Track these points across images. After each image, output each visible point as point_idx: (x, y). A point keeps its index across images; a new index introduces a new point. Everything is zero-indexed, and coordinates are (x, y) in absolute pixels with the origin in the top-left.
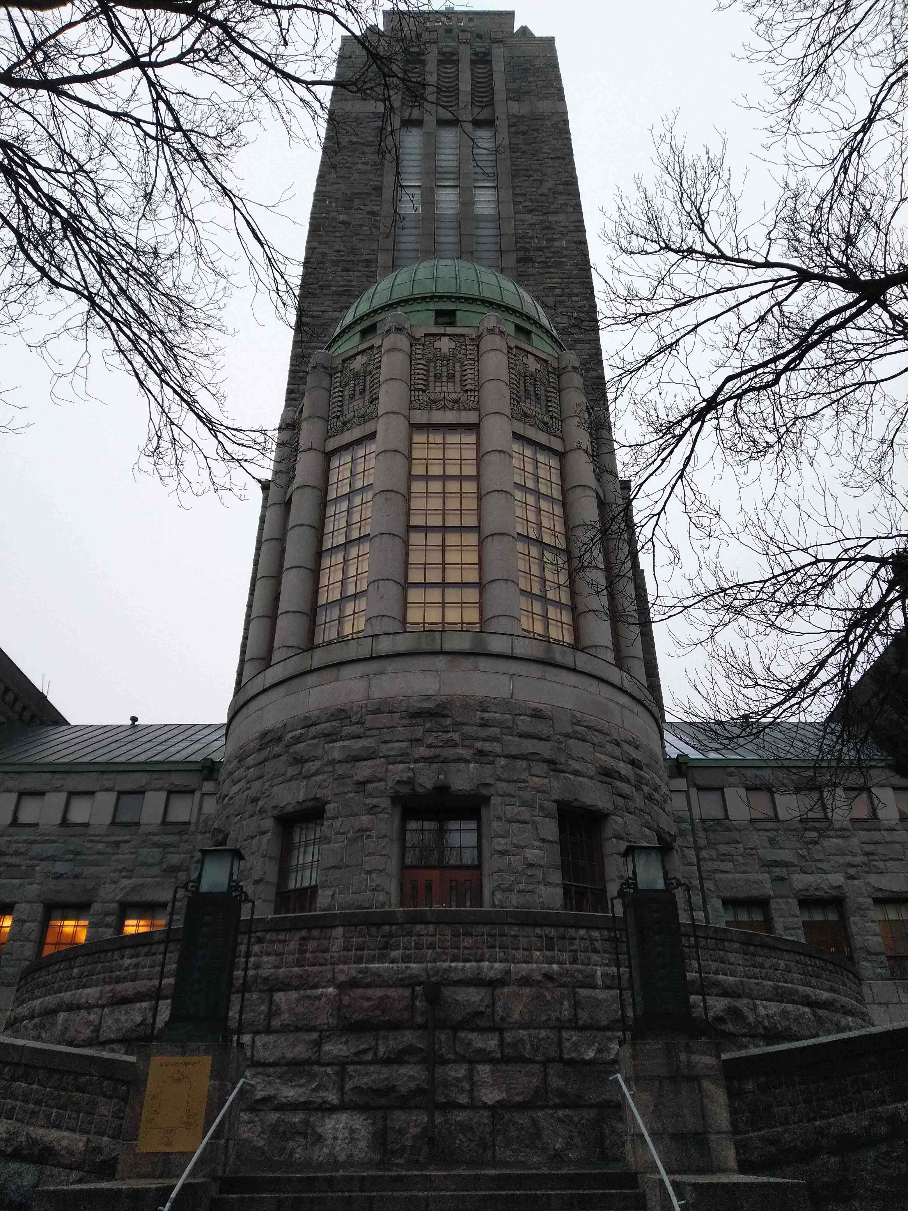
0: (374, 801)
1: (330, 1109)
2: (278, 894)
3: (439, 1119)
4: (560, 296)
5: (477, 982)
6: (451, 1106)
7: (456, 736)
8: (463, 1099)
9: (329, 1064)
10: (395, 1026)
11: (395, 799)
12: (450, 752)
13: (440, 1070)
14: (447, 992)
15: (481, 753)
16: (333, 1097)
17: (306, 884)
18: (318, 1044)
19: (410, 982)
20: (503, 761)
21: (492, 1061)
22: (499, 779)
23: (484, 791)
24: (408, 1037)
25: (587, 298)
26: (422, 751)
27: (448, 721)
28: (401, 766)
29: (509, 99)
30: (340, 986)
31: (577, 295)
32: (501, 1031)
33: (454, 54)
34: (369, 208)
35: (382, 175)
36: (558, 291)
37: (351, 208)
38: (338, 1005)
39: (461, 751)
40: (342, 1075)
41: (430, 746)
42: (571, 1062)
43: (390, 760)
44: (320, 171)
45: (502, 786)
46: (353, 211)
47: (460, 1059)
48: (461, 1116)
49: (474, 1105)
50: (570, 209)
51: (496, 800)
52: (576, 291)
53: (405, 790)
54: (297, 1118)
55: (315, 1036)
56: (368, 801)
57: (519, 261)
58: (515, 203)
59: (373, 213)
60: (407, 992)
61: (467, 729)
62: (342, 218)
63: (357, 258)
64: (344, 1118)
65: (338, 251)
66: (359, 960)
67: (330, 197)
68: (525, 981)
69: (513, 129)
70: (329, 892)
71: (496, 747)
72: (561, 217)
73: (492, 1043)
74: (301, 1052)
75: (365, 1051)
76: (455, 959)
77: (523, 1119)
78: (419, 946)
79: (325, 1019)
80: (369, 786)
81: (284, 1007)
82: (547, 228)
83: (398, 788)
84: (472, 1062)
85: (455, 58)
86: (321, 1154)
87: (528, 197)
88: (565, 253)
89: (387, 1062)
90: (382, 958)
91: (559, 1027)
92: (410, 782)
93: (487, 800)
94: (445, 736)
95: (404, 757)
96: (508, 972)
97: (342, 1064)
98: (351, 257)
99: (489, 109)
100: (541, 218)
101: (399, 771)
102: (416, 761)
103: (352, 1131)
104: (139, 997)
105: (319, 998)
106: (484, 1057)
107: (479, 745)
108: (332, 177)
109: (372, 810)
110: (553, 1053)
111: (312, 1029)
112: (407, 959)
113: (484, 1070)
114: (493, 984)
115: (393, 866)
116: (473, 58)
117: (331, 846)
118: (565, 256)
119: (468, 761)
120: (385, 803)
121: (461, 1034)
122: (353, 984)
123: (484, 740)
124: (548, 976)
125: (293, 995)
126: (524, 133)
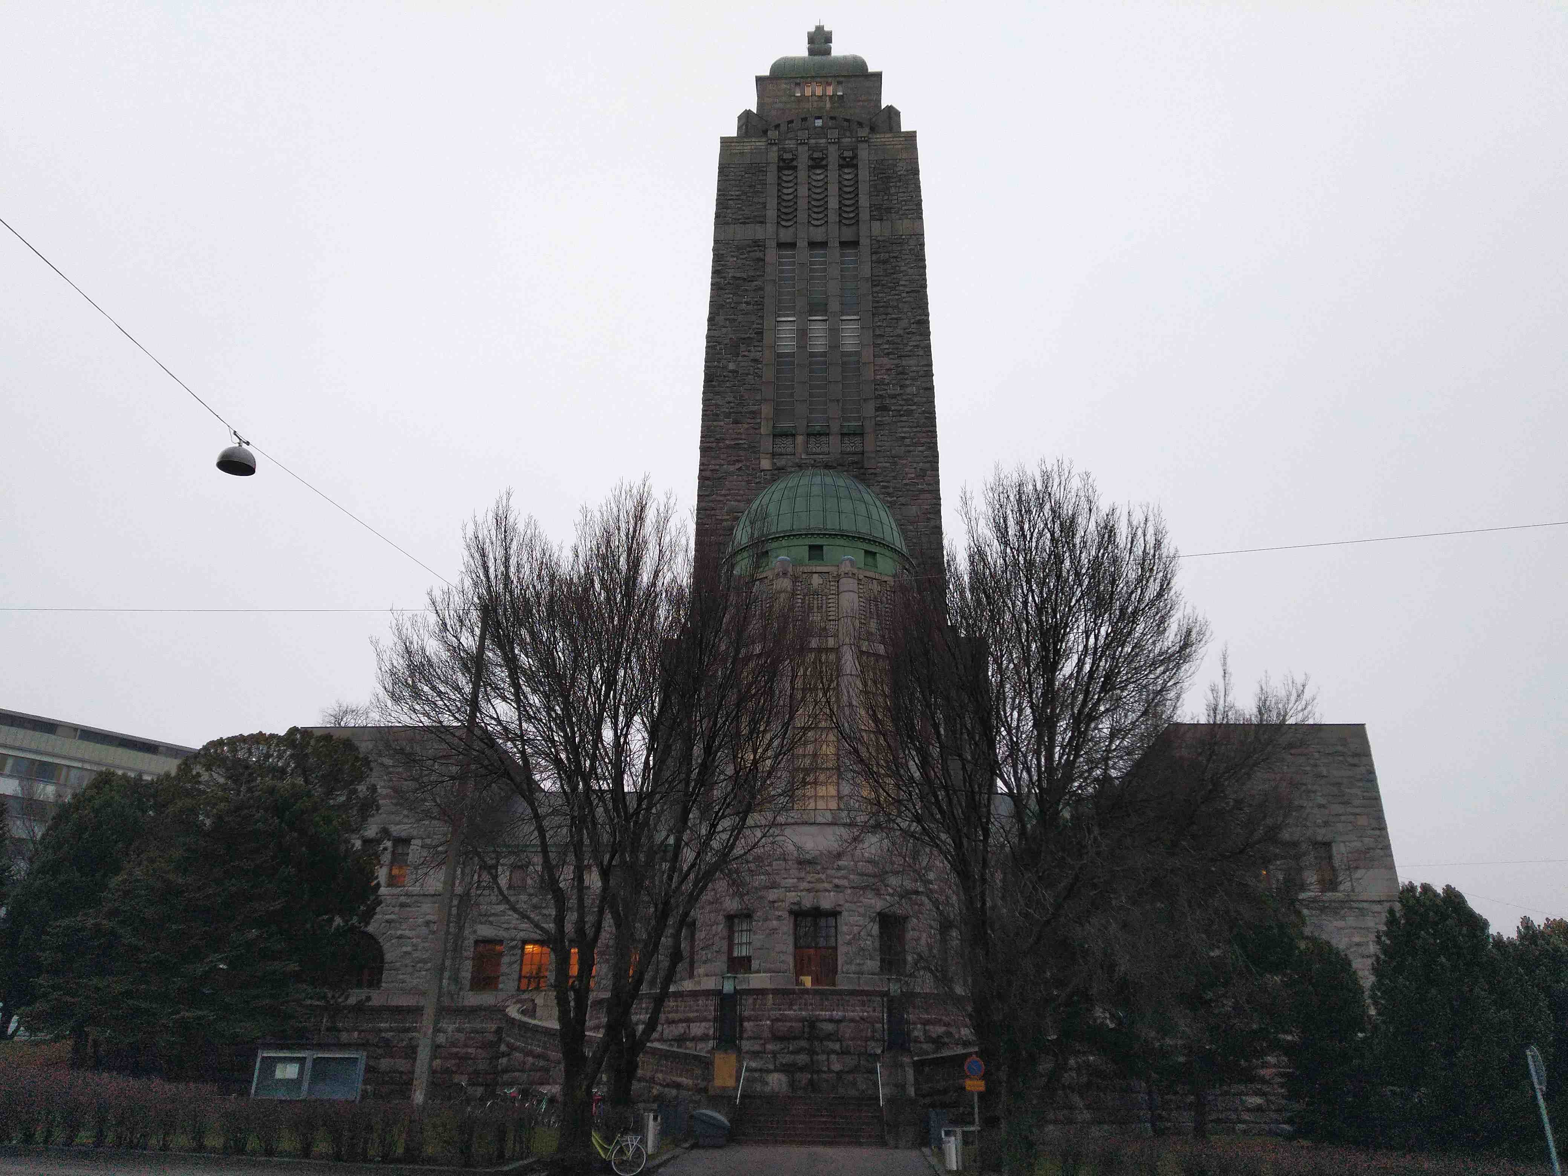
0: (780, 913)
1: (769, 1071)
2: (728, 958)
3: (815, 1076)
4: (909, 446)
5: (831, 1020)
6: (819, 1072)
7: (823, 877)
8: (825, 1069)
9: (769, 1053)
10: (795, 1038)
11: (791, 912)
12: (820, 886)
13: (815, 1057)
14: (819, 1024)
15: (837, 886)
16: (771, 1067)
17: (744, 954)
18: (764, 1044)
19: (802, 1020)
20: (849, 891)
21: (838, 1054)
22: (847, 902)
23: (838, 909)
24: (804, 1044)
25: (930, 448)
26: (804, 885)
27: (819, 867)
28: (794, 894)
29: (872, 218)
30: (772, 1021)
31: (923, 445)
32: (841, 1041)
33: (823, 159)
34: (752, 355)
35: (762, 317)
36: (908, 441)
37: (738, 355)
38: (771, 1028)
39: (826, 885)
40: (775, 1057)
41: (809, 882)
42: (870, 1055)
43: (788, 889)
44: (710, 313)
45: (847, 905)
46: (740, 358)
47: (823, 1052)
48: (824, 1076)
49: (830, 1071)
50: (921, 353)
51: (845, 914)
52: (923, 441)
53: (796, 907)
54: (757, 1075)
55: (762, 1042)
56: (777, 913)
57: (877, 409)
58: (875, 345)
59: (755, 361)
60: (801, 1024)
61: (829, 872)
62: (731, 366)
63: (745, 410)
64: (776, 1075)
65: (729, 403)
66: (780, 1010)
67: (720, 343)
68: (852, 1020)
69: (874, 257)
70: (757, 962)
71: (845, 882)
72: (912, 362)
73: (837, 1046)
74: (757, 1048)
75: (783, 1049)
76: (822, 1010)
77: (850, 1077)
78: (806, 1005)
79: (766, 1034)
80: (776, 905)
81: (749, 1029)
82: (902, 373)
83: (792, 906)
84: (828, 1054)
85: (824, 163)
86: (768, 1089)
87: (886, 339)
88: (916, 400)
89: (792, 1053)
90: (790, 1009)
91: (867, 1040)
92: (798, 903)
93: (840, 913)
94: (817, 876)
95: (795, 888)
96: (845, 1017)
97: (774, 1054)
98: (740, 409)
99: (854, 228)
100: (896, 362)
101: (792, 896)
102: (802, 891)
103: (780, 1080)
104: (681, 1021)
105: (763, 1026)
106: (834, 1052)
107: (836, 881)
108: (720, 319)
109: (779, 918)
110: (863, 1050)
111: (761, 1039)
112: (800, 1009)
113: (833, 1057)
114: (839, 1022)
115: (790, 948)
116: (842, 162)
117: (757, 936)
118: (915, 404)
119: (829, 891)
120: (785, 914)
121: (825, 1043)
122: (777, 1020)
123: (838, 878)
124: (862, 1019)
125: (751, 1023)
126: (885, 262)
